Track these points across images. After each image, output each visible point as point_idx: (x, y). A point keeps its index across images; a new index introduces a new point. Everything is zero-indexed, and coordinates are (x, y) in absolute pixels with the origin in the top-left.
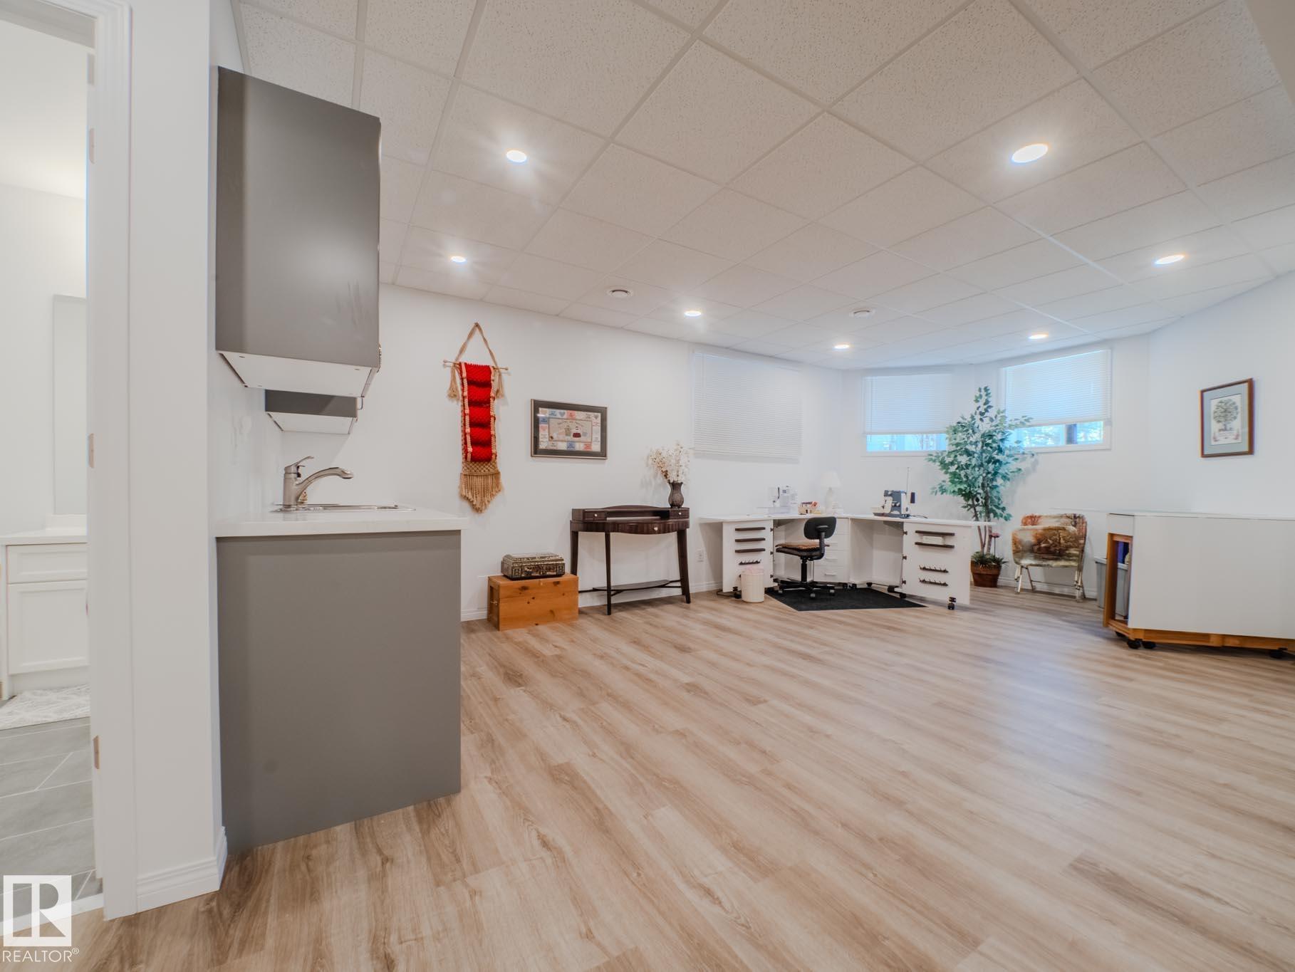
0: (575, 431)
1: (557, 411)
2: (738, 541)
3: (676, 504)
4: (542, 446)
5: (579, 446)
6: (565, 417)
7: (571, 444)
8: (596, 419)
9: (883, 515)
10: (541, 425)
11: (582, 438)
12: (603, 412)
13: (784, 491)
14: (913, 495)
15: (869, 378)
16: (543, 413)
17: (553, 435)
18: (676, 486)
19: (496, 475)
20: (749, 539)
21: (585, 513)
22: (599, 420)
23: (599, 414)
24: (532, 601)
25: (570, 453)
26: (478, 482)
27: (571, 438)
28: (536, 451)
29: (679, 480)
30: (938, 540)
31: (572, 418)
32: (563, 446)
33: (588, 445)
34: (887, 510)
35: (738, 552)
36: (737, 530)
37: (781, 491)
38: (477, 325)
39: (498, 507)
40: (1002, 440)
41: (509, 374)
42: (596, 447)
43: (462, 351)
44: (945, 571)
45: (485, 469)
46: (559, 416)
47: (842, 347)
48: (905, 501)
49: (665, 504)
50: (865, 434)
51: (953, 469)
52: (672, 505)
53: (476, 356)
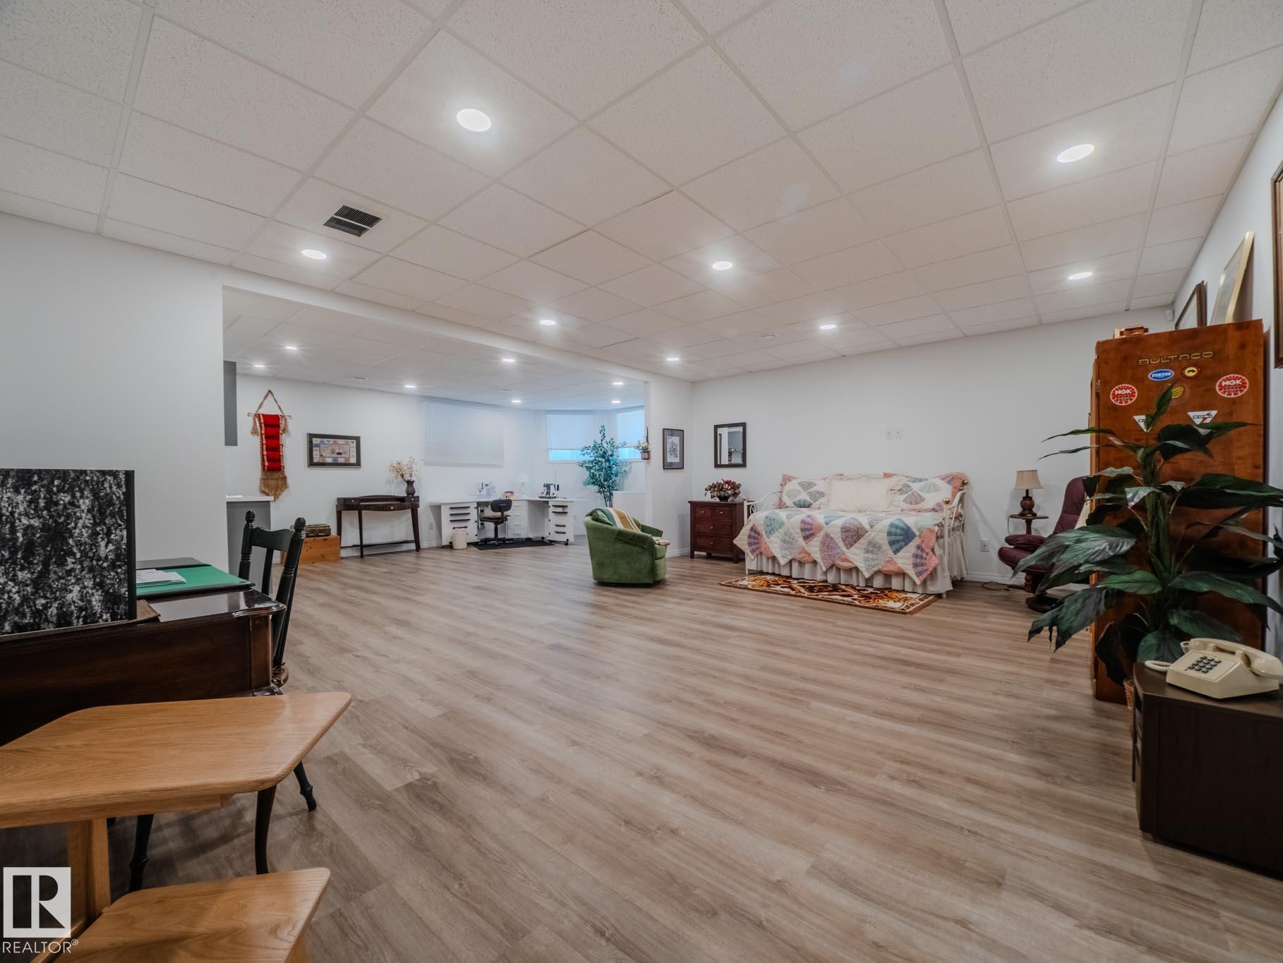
0: (338, 451)
1: (325, 440)
2: (451, 515)
3: (411, 492)
4: (316, 460)
5: (341, 460)
6: (331, 443)
7: (335, 459)
8: (352, 444)
9: (542, 497)
10: (314, 448)
11: (343, 455)
12: (357, 439)
13: (486, 485)
14: (558, 486)
15: (548, 416)
16: (316, 441)
17: (325, 452)
18: (410, 483)
19: (285, 478)
20: (459, 514)
21: (345, 500)
22: (355, 444)
23: (355, 441)
24: (309, 550)
25: (335, 464)
26: (272, 483)
27: (335, 455)
28: (311, 463)
29: (412, 479)
30: (560, 510)
31: (335, 443)
32: (329, 460)
33: (347, 459)
34: (544, 495)
35: (451, 521)
36: (451, 508)
37: (484, 485)
38: (270, 391)
39: (285, 496)
40: (612, 455)
41: (292, 419)
42: (353, 460)
43: (260, 407)
44: (564, 526)
45: (277, 475)
46: (326, 442)
47: (517, 401)
48: (552, 490)
49: (402, 494)
50: (547, 450)
51: (592, 471)
52: (408, 494)
53: (270, 409)
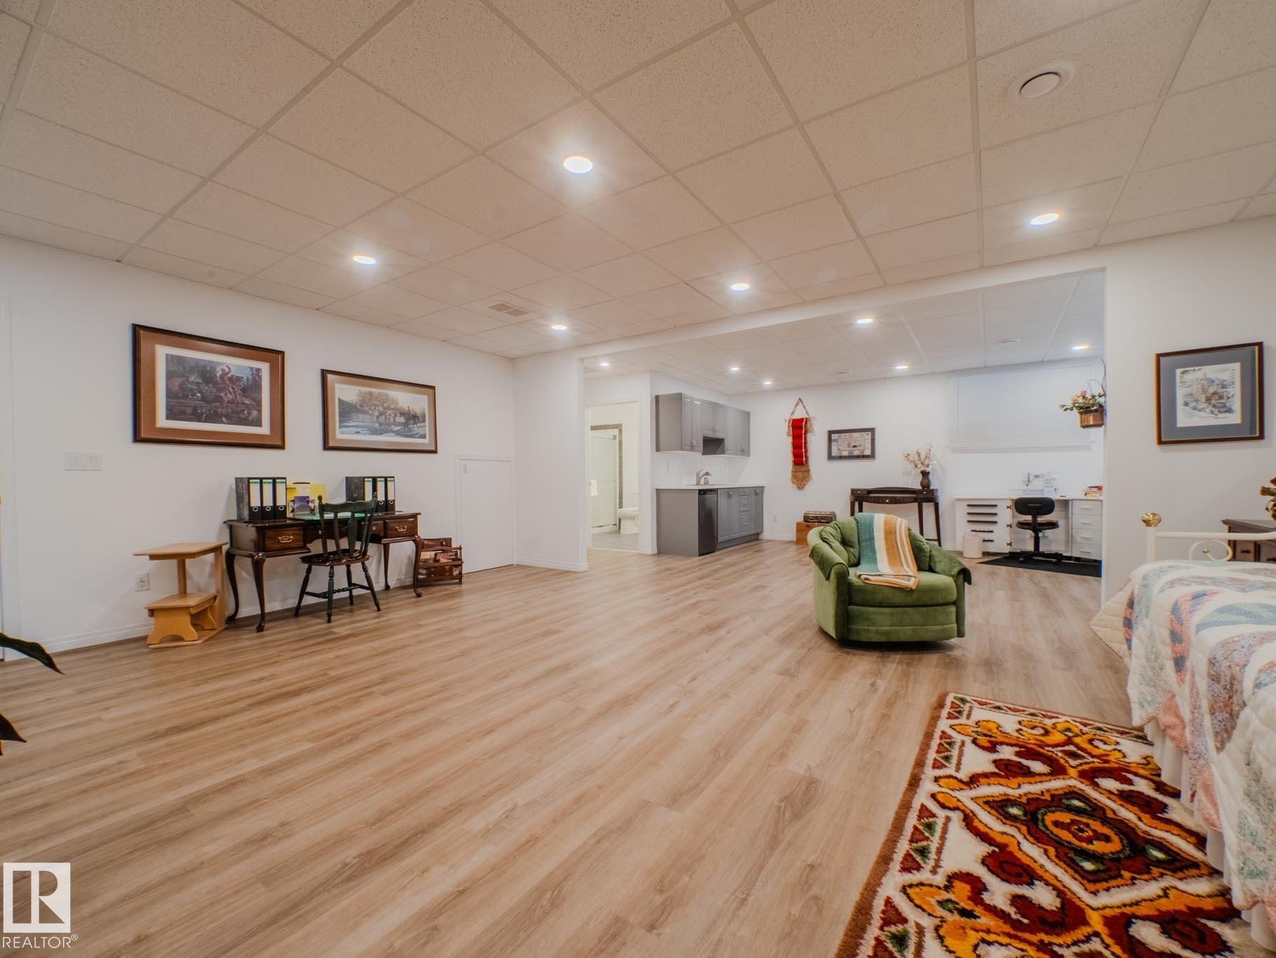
0: (853, 444)
1: (842, 435)
2: (969, 514)
3: (926, 485)
4: (834, 454)
5: (856, 453)
6: (848, 437)
7: (851, 452)
8: (868, 436)
10: (833, 443)
11: (858, 448)
12: (872, 430)
13: (1037, 476)
16: (834, 437)
17: (840, 447)
18: (925, 474)
19: (809, 471)
20: (981, 513)
22: (870, 436)
23: (870, 433)
25: (851, 457)
26: (800, 474)
27: (851, 448)
28: (830, 457)
29: (929, 470)
31: (852, 437)
32: (846, 453)
33: (862, 452)
35: (969, 522)
36: (968, 505)
37: (1032, 476)
38: (800, 399)
39: (810, 487)
41: (817, 420)
42: (868, 452)
43: (793, 413)
45: (803, 468)
46: (843, 437)
49: (917, 486)
53: (799, 415)
